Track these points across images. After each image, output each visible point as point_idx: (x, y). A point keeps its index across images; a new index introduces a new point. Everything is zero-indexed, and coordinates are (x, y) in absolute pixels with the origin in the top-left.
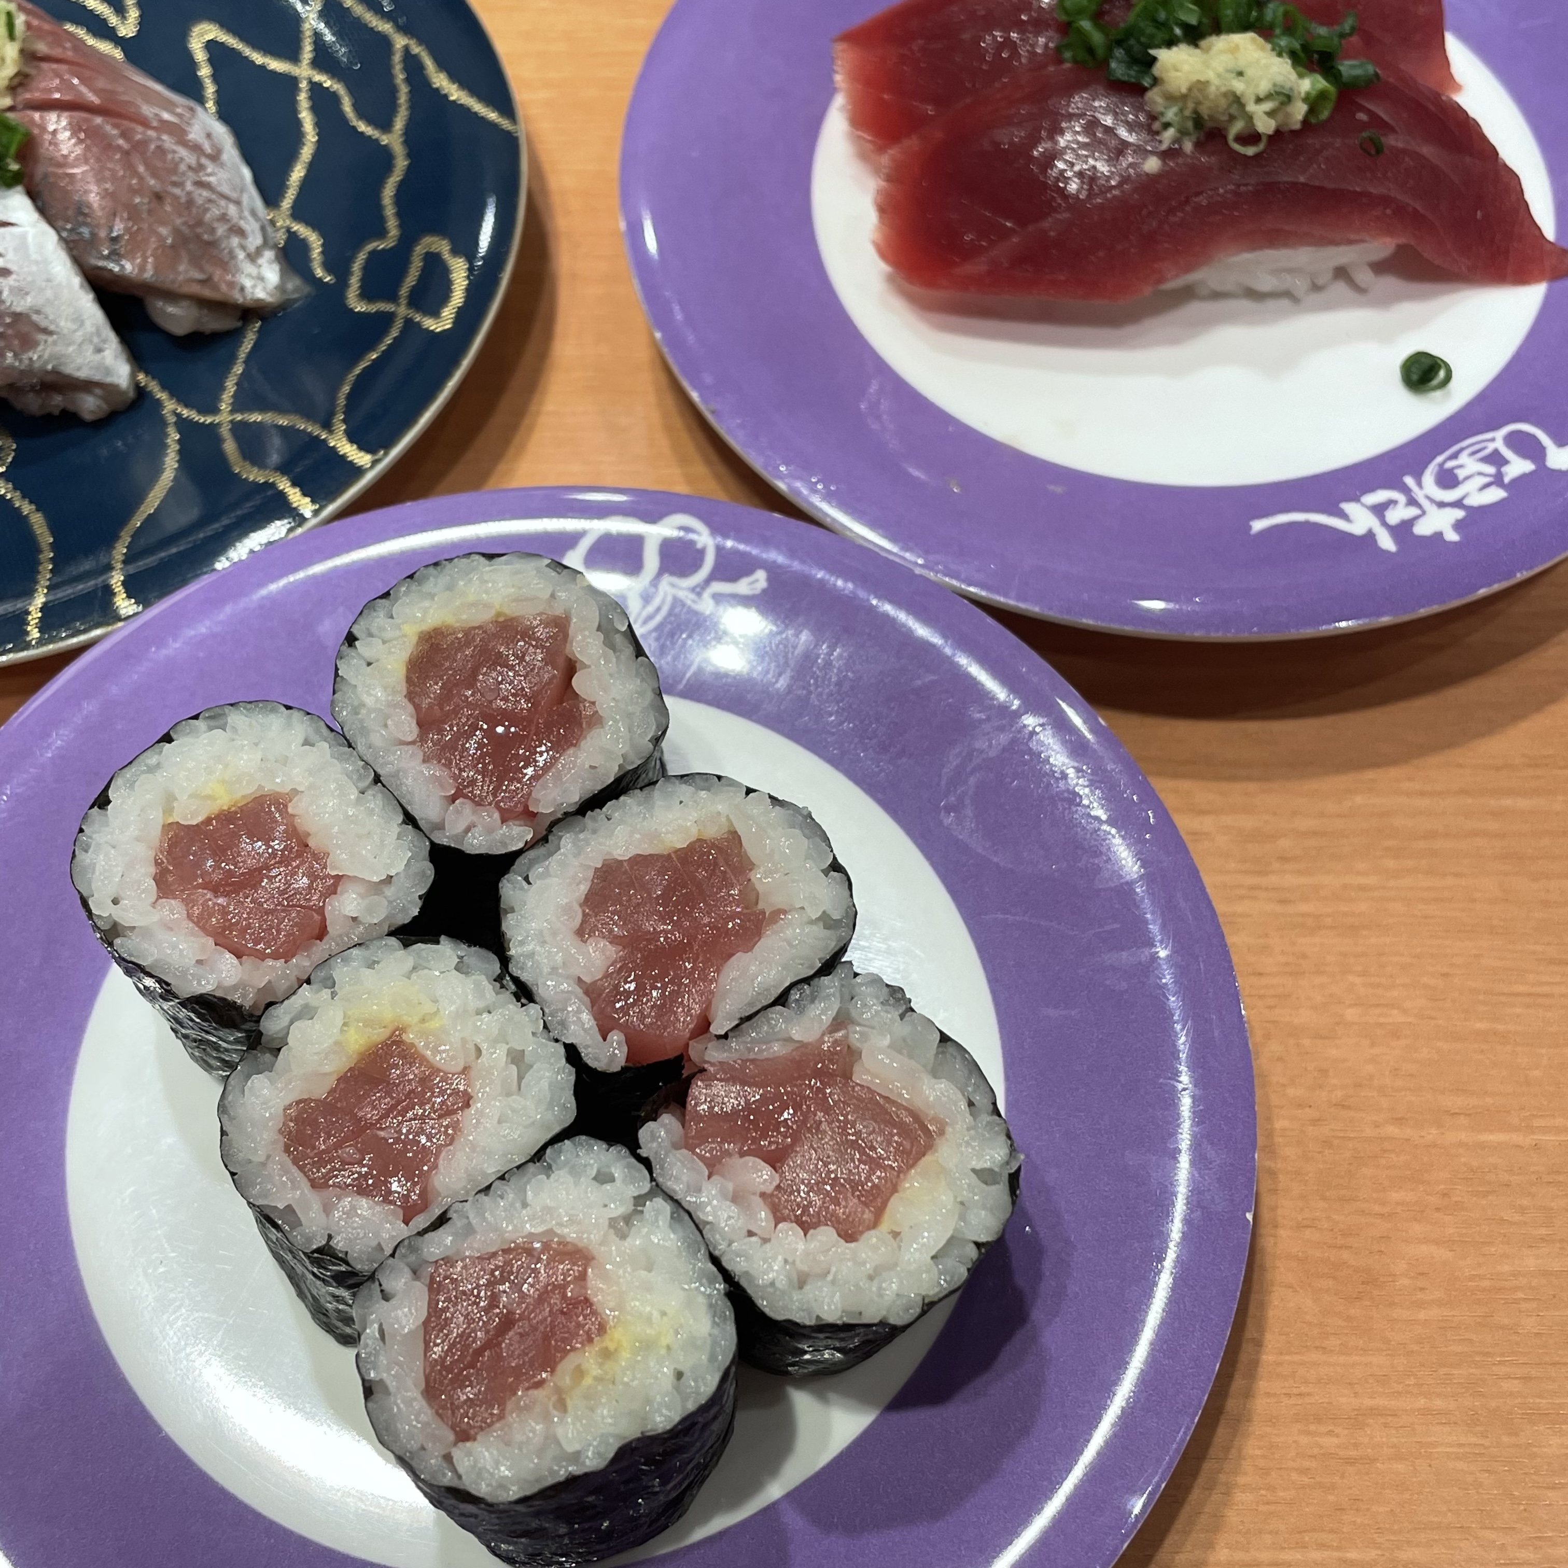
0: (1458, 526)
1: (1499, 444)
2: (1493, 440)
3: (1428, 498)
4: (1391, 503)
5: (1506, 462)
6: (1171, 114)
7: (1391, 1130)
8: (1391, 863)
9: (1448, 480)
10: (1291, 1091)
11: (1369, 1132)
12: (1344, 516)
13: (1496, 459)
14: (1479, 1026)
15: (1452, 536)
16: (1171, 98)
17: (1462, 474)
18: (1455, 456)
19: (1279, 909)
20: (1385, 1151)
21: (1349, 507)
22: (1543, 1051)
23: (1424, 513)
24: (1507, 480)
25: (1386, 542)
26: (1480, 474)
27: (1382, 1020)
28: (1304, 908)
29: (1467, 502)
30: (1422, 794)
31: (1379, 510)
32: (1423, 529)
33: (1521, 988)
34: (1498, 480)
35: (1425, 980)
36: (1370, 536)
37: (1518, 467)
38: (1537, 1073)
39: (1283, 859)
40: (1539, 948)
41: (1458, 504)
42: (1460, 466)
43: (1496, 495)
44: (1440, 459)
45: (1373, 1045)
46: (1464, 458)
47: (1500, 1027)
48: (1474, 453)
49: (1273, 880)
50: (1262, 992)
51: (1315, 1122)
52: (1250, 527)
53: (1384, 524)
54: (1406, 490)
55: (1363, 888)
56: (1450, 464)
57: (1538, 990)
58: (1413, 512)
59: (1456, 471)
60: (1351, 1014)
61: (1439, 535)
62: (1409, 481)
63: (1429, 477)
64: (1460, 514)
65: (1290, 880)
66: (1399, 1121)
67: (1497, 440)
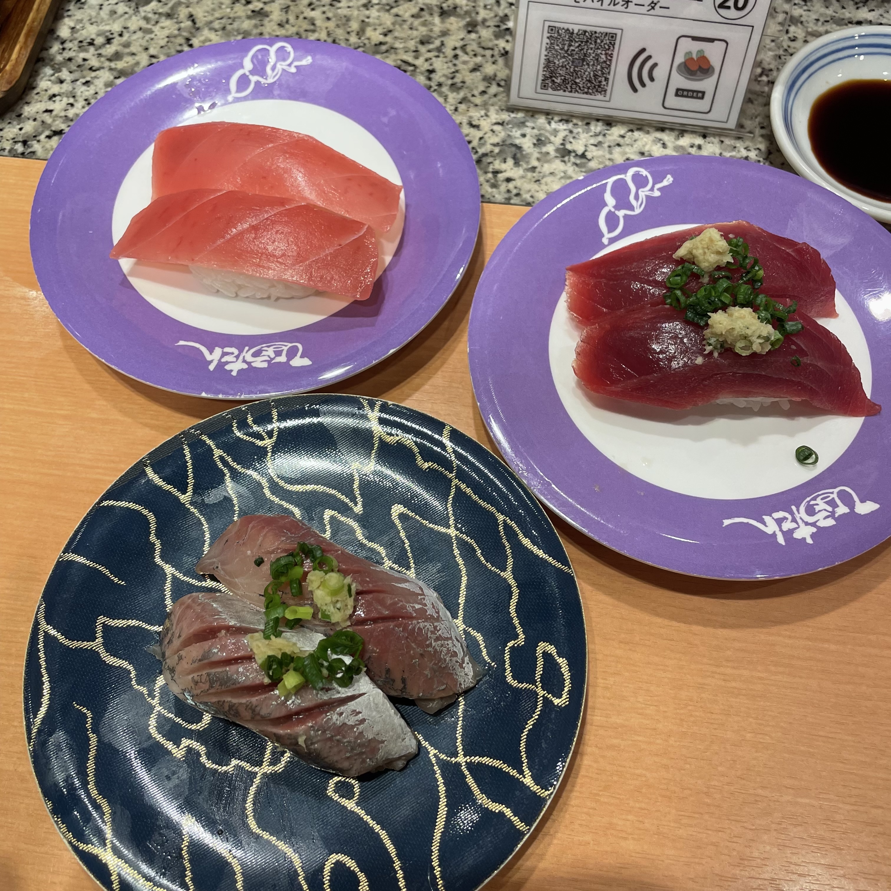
0: (813, 536)
1: (835, 496)
2: (832, 493)
3: (801, 518)
4: (785, 518)
5: (838, 506)
6: (712, 341)
7: (760, 791)
8: (773, 668)
9: (811, 511)
10: (720, 769)
11: (751, 791)
12: (764, 523)
13: (832, 503)
14: (802, 748)
15: (809, 541)
16: (715, 335)
17: (817, 508)
18: (814, 499)
19: (723, 683)
20: (757, 801)
21: (766, 518)
22: (829, 763)
23: (799, 527)
24: (836, 515)
25: (781, 540)
26: (825, 510)
27: (761, 740)
28: (734, 684)
29: (818, 524)
30: (790, 637)
31: (779, 522)
32: (797, 535)
33: (821, 733)
34: (832, 515)
35: (782, 724)
36: (774, 535)
37: (842, 510)
38: (824, 773)
39: (727, 661)
40: (832, 715)
41: (813, 524)
42: (817, 504)
43: (830, 522)
44: (808, 499)
45: (756, 752)
46: (819, 501)
47: (811, 750)
48: (822, 499)
49: (722, 670)
50: (712, 721)
51: (728, 784)
52: (723, 523)
53: (781, 530)
54: (792, 513)
55: (760, 678)
56: (812, 502)
57: (830, 735)
58: (794, 525)
59: (815, 507)
60: (749, 736)
61: (804, 539)
62: (794, 508)
63: (802, 508)
64: (814, 530)
65: (729, 671)
66: (763, 788)
67: (834, 494)
